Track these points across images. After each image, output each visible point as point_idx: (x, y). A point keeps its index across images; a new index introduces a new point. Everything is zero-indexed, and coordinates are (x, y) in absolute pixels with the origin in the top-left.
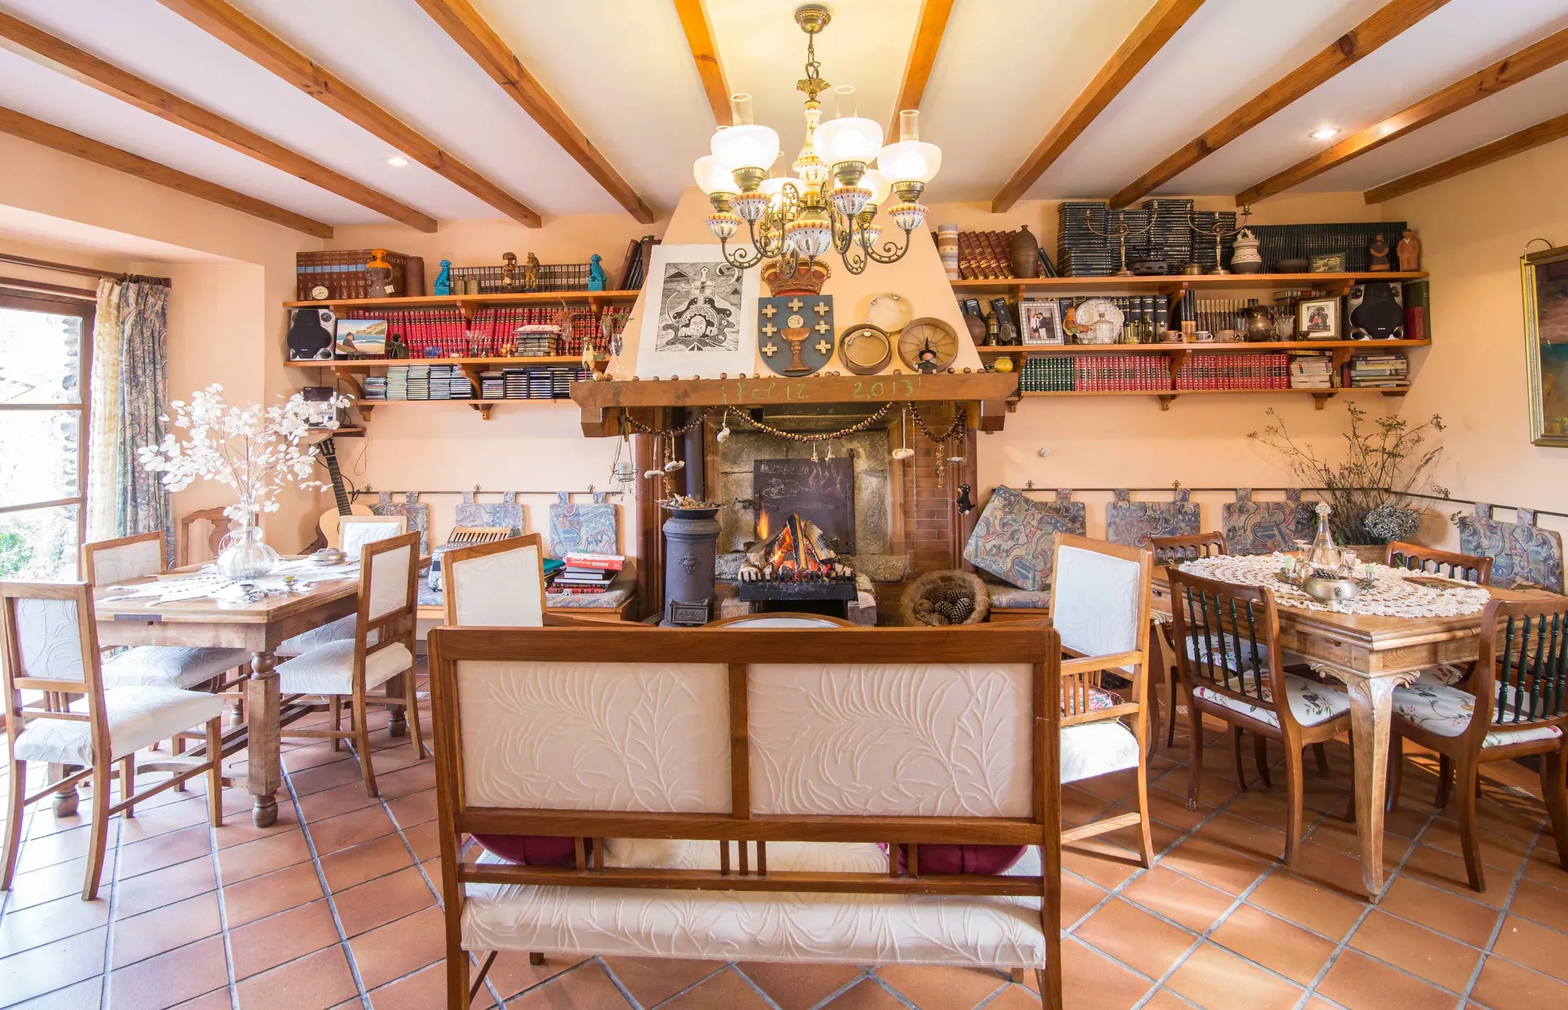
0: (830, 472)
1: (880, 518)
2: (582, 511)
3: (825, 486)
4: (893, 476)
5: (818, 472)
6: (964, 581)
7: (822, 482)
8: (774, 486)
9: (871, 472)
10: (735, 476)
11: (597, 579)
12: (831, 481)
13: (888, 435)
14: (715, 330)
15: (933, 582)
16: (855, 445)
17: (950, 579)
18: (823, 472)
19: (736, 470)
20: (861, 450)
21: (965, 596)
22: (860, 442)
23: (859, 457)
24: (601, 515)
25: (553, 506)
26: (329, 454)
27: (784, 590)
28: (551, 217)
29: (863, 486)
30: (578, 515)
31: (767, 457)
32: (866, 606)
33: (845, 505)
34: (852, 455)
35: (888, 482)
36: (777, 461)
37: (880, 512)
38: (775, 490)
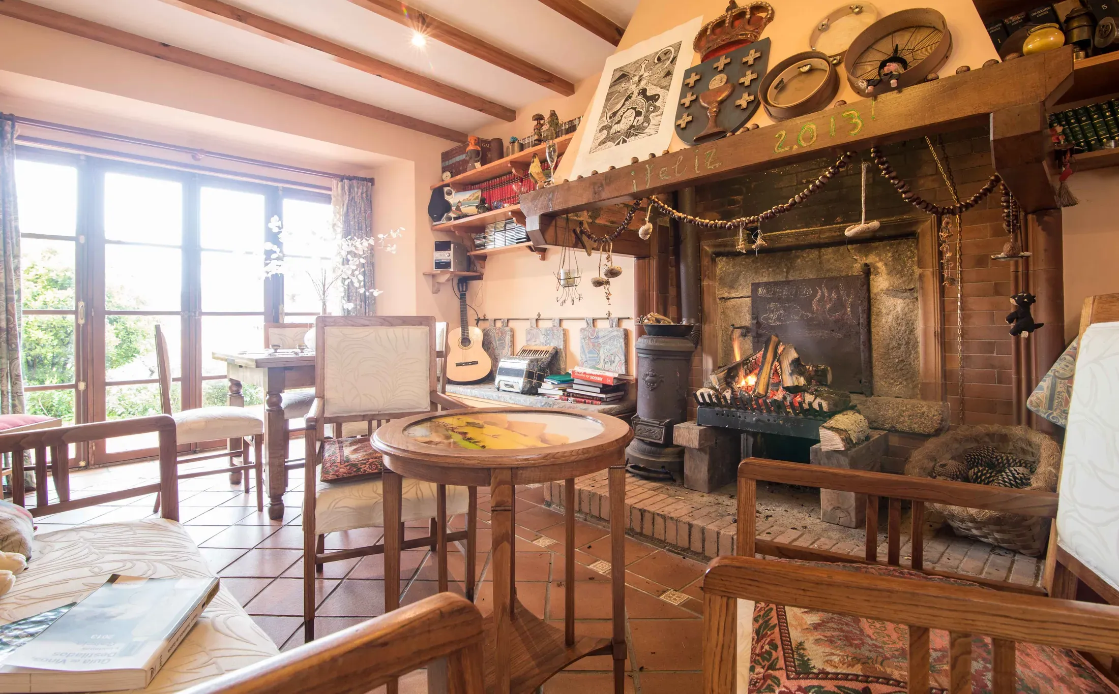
0: (838, 293)
1: (908, 352)
2: (601, 334)
3: (833, 310)
4: (924, 295)
5: (823, 293)
6: (1030, 444)
7: (828, 306)
8: (772, 312)
9: (893, 292)
10: (733, 302)
11: (595, 392)
12: (839, 305)
13: (918, 242)
14: (641, 119)
15: (976, 439)
16: (871, 259)
17: (1004, 438)
18: (830, 295)
19: (733, 295)
20: (880, 265)
21: (1026, 464)
22: (879, 255)
23: (877, 273)
24: (614, 337)
25: (582, 330)
26: (463, 291)
27: (742, 418)
28: (580, 81)
29: (884, 311)
30: (597, 338)
31: (765, 280)
32: (830, 448)
33: (858, 333)
34: (868, 271)
35: (920, 304)
36: (776, 284)
37: (907, 343)
38: (773, 316)
